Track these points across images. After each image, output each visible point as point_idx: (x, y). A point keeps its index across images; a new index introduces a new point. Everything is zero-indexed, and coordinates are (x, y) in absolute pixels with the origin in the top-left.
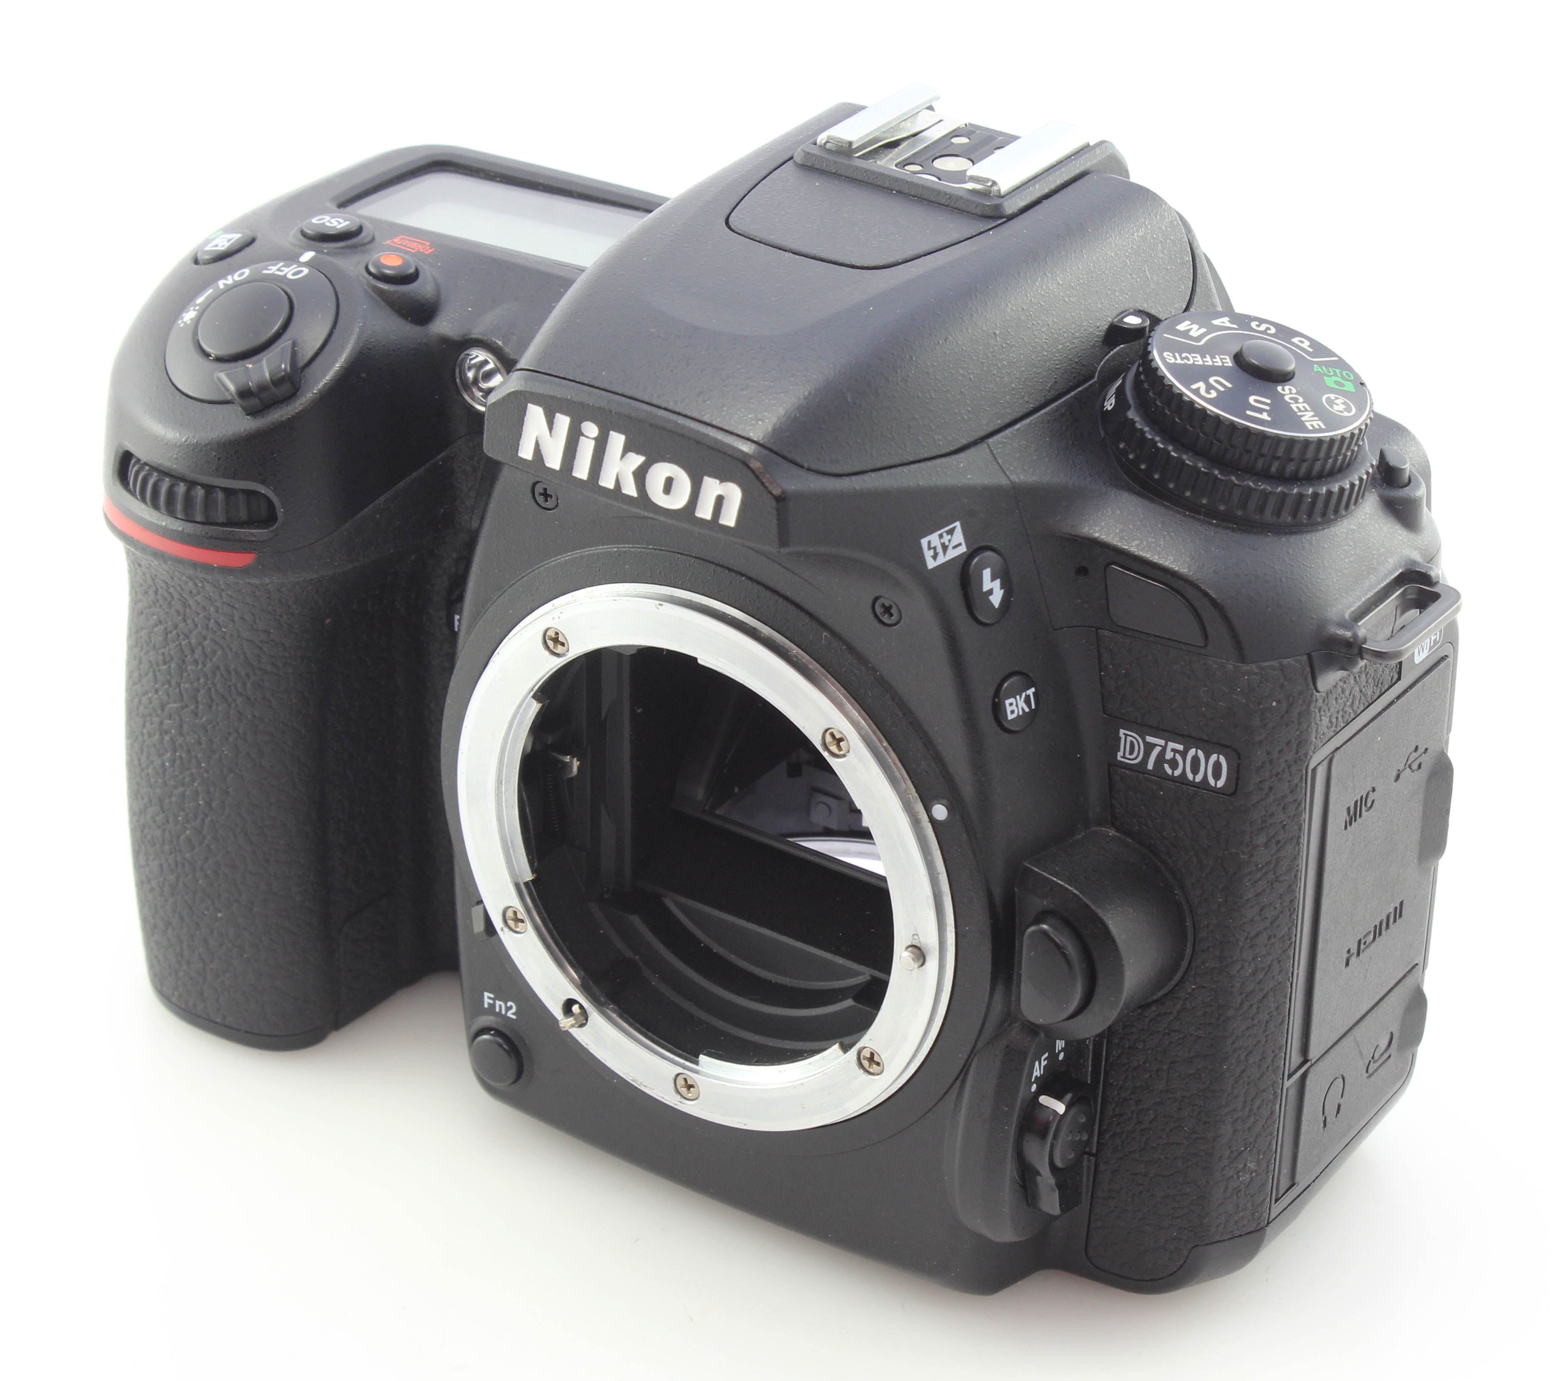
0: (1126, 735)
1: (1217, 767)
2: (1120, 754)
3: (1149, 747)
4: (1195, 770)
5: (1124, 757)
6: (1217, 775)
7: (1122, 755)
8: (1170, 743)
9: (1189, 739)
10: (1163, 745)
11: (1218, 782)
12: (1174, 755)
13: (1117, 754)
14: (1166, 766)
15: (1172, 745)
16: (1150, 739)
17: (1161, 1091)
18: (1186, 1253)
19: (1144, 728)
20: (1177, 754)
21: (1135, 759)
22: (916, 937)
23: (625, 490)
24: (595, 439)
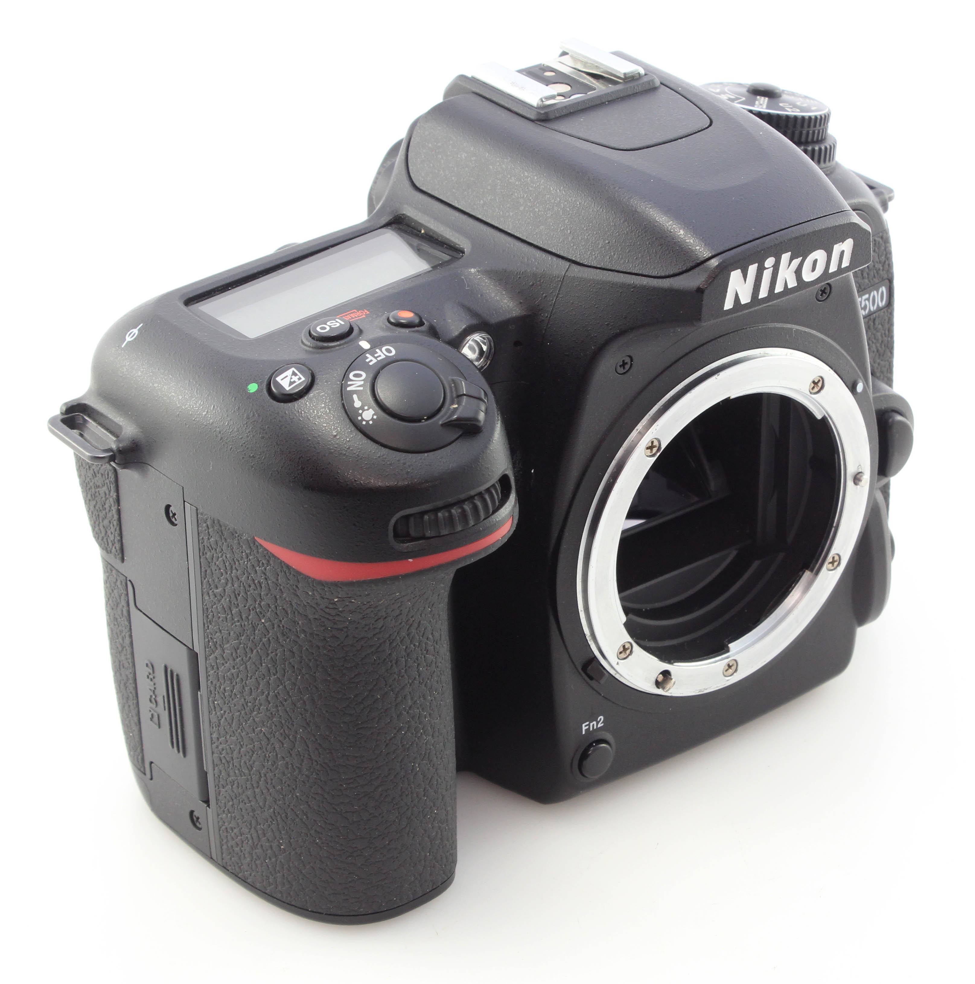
1: (882, 294)
4: (874, 304)
6: (882, 299)
11: (883, 302)
20: (866, 301)
22: (860, 467)
23: (790, 286)
24: (773, 266)
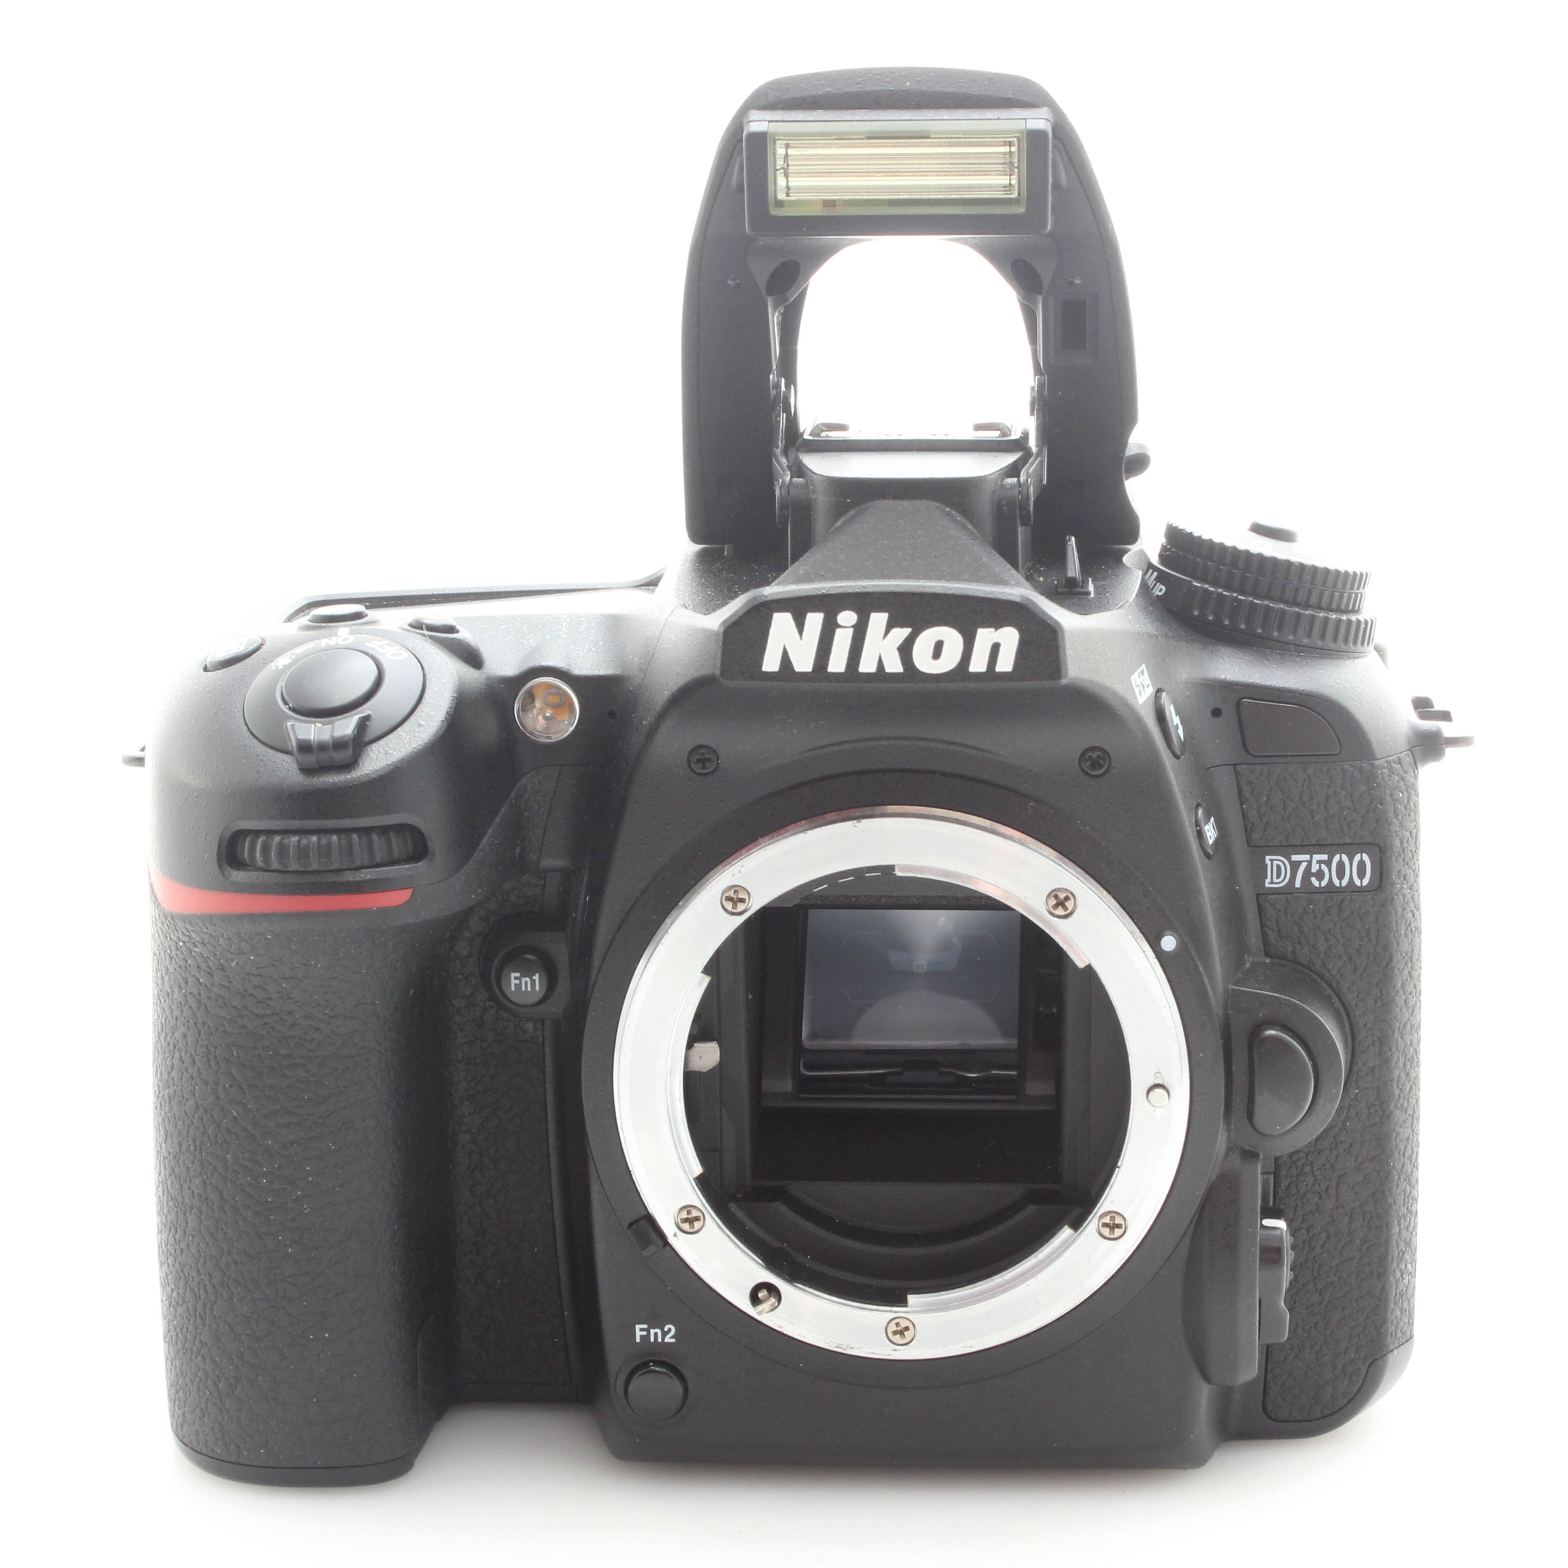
0: (1272, 860)
1: (1362, 865)
2: (1268, 881)
3: (1295, 866)
4: (1341, 875)
5: (1272, 882)
6: (1361, 875)
7: (1270, 881)
8: (1314, 856)
9: (1331, 848)
10: (1309, 859)
11: (1364, 880)
12: (1320, 866)
13: (1265, 881)
14: (1313, 880)
15: (1317, 857)
16: (1295, 858)
17: (1332, 1209)
18: (1364, 1370)
19: (1286, 849)
20: (1322, 865)
21: (1281, 882)
22: (1158, 1075)
23: (888, 669)
24: (853, 627)
